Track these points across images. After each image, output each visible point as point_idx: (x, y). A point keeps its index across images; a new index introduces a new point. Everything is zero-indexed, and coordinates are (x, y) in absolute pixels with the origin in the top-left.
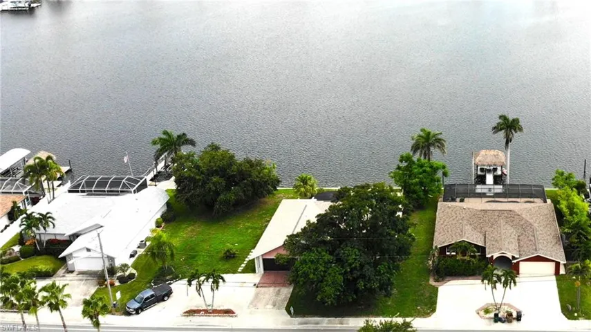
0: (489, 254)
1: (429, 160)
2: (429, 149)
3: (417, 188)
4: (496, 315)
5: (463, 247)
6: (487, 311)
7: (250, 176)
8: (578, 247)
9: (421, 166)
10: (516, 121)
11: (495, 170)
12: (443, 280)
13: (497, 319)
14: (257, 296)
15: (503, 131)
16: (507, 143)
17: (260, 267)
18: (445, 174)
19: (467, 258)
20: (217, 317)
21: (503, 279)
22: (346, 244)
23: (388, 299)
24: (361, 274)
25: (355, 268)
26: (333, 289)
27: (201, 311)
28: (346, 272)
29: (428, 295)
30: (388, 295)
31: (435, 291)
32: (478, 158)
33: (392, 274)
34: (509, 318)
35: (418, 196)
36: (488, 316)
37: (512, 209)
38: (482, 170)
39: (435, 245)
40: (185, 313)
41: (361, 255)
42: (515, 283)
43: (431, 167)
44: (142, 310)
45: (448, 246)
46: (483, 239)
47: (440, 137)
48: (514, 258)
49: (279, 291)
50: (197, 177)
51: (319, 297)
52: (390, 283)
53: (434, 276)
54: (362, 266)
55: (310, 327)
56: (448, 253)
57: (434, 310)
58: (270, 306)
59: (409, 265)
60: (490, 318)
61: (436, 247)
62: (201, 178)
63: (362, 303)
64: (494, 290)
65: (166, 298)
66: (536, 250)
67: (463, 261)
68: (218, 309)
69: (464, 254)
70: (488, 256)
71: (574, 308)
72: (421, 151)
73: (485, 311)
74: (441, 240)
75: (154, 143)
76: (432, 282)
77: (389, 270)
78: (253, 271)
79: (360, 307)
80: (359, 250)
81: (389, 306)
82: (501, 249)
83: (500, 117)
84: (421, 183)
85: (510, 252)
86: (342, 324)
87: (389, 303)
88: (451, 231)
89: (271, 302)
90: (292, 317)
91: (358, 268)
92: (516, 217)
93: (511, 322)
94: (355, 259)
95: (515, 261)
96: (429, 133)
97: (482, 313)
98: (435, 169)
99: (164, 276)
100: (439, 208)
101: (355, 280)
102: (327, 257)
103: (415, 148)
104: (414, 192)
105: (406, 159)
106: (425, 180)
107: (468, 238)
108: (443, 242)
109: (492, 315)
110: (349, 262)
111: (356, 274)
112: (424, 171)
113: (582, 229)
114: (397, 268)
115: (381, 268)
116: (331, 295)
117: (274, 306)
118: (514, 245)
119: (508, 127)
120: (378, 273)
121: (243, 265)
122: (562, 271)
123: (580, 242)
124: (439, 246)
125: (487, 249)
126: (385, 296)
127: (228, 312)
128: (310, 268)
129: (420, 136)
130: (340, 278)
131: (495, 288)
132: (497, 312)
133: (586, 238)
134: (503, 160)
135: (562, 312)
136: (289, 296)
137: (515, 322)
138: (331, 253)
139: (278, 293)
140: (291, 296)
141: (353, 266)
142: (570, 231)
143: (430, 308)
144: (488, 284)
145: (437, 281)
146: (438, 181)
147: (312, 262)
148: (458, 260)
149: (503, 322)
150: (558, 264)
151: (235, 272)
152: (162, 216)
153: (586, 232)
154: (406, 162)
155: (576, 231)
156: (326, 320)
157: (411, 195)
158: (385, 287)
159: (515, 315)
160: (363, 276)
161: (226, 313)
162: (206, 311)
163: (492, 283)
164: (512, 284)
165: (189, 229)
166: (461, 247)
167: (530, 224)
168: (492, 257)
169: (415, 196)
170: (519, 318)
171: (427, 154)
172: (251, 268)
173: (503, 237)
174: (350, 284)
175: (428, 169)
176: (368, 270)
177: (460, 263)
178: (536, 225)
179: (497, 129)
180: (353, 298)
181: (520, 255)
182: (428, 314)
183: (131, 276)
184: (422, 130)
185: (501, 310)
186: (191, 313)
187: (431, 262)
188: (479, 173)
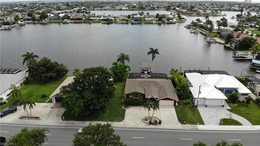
0: (147, 96)
1: (124, 64)
2: (124, 61)
3: (119, 74)
4: (150, 122)
5: (136, 94)
6: (146, 120)
7: (56, 68)
8: (183, 95)
9: (120, 66)
10: (157, 50)
11: (148, 70)
12: (128, 107)
13: (150, 123)
14: (51, 111)
15: (151, 54)
16: (153, 59)
17: (54, 101)
18: (129, 70)
19: (137, 98)
20: (32, 120)
21: (153, 106)
22: (86, 90)
23: (104, 114)
24: (91, 103)
25: (89, 100)
26: (79, 109)
27: (26, 117)
28: (85, 102)
29: (121, 113)
30: (104, 112)
31: (124, 111)
32: (142, 66)
33: (105, 103)
34: (156, 123)
35: (119, 77)
36: (146, 122)
37: (155, 81)
38: (143, 70)
39: (124, 93)
40: (20, 118)
41: (92, 95)
42: (158, 108)
43: (124, 66)
44: (4, 116)
45: (130, 94)
46: (144, 91)
47: (128, 56)
48: (157, 98)
49: (60, 110)
50: (35, 67)
51: (72, 112)
52: (104, 107)
53: (124, 105)
54: (92, 100)
55: (70, 125)
56: (130, 97)
57: (123, 119)
58: (55, 116)
59: (114, 101)
60: (147, 123)
61: (125, 94)
62: (36, 67)
63: (93, 115)
64: (149, 111)
65: (14, 112)
66: (166, 95)
67: (136, 99)
68: (34, 116)
69: (136, 97)
70: (146, 97)
71: (184, 119)
72: (121, 61)
73: (145, 120)
74: (127, 91)
75: (23, 56)
76: (123, 107)
77: (104, 102)
78: (52, 102)
79: (92, 117)
80: (91, 93)
81: (105, 117)
82: (152, 95)
83: (150, 49)
84: (120, 72)
85: (155, 96)
86: (83, 124)
87: (105, 116)
88: (131, 88)
89: (56, 114)
90: (63, 121)
91: (91, 100)
92: (157, 83)
93: (157, 125)
94: (89, 96)
95: (157, 100)
96: (124, 55)
97: (144, 120)
98: (126, 67)
99: (17, 103)
100: (127, 81)
101: (89, 105)
102: (77, 95)
103: (119, 60)
104: (118, 75)
105: (115, 64)
106: (122, 71)
107: (138, 91)
108: (128, 92)
109: (148, 121)
110: (87, 97)
111: (90, 103)
112: (122, 68)
113: (185, 88)
114: (108, 101)
115: (101, 100)
116: (77, 111)
117: (57, 116)
118: (157, 94)
119: (153, 52)
120: (99, 103)
121: (48, 100)
122: (177, 104)
123: (184, 93)
124: (126, 94)
125: (146, 95)
126: (103, 113)
127: (37, 118)
128: (69, 100)
129: (120, 56)
130: (82, 104)
131: (150, 110)
132: (150, 120)
133: (186, 91)
134: (151, 66)
135: (179, 121)
136: (64, 112)
137: (158, 125)
138: (79, 94)
139: (59, 111)
140: (65, 112)
141: (88, 99)
142: (180, 88)
143: (122, 118)
144: (147, 108)
145: (125, 107)
146: (127, 72)
147: (70, 97)
148: (134, 99)
149: (153, 125)
150: (175, 101)
151: (44, 102)
152: (23, 82)
153: (187, 89)
154: (115, 65)
155: (182, 89)
156: (77, 122)
157: (116, 76)
158: (103, 109)
159: (158, 121)
160: (92, 104)
161: (36, 118)
162: (28, 117)
163: (148, 108)
164: (157, 108)
165: (32, 87)
166: (135, 93)
167: (163, 86)
168: (148, 98)
169: (118, 77)
170: (160, 123)
171: (123, 63)
172: (51, 101)
173: (152, 90)
174: (87, 107)
175: (123, 67)
176: (95, 101)
177: (135, 100)
178: (165, 86)
179: (149, 53)
180: (88, 113)
181: (160, 97)
182: (121, 120)
183: (5, 103)
184: (121, 54)
185: (152, 119)
186: (22, 118)
187: (123, 100)
188: (142, 71)
